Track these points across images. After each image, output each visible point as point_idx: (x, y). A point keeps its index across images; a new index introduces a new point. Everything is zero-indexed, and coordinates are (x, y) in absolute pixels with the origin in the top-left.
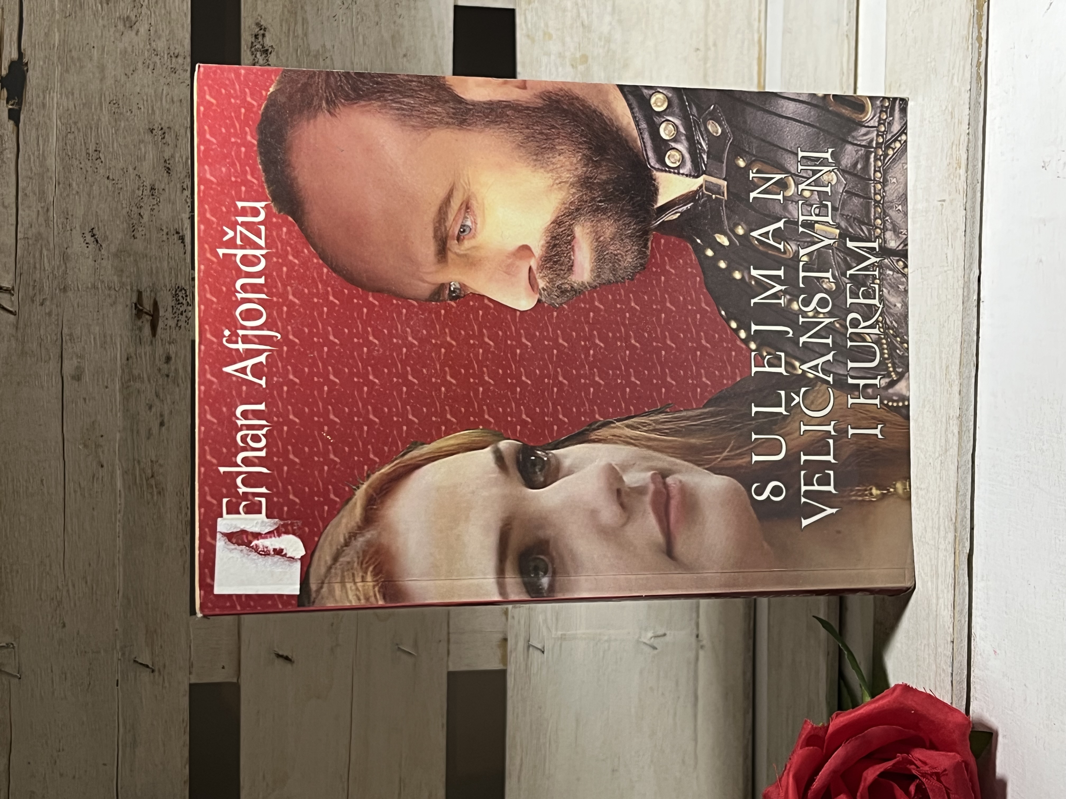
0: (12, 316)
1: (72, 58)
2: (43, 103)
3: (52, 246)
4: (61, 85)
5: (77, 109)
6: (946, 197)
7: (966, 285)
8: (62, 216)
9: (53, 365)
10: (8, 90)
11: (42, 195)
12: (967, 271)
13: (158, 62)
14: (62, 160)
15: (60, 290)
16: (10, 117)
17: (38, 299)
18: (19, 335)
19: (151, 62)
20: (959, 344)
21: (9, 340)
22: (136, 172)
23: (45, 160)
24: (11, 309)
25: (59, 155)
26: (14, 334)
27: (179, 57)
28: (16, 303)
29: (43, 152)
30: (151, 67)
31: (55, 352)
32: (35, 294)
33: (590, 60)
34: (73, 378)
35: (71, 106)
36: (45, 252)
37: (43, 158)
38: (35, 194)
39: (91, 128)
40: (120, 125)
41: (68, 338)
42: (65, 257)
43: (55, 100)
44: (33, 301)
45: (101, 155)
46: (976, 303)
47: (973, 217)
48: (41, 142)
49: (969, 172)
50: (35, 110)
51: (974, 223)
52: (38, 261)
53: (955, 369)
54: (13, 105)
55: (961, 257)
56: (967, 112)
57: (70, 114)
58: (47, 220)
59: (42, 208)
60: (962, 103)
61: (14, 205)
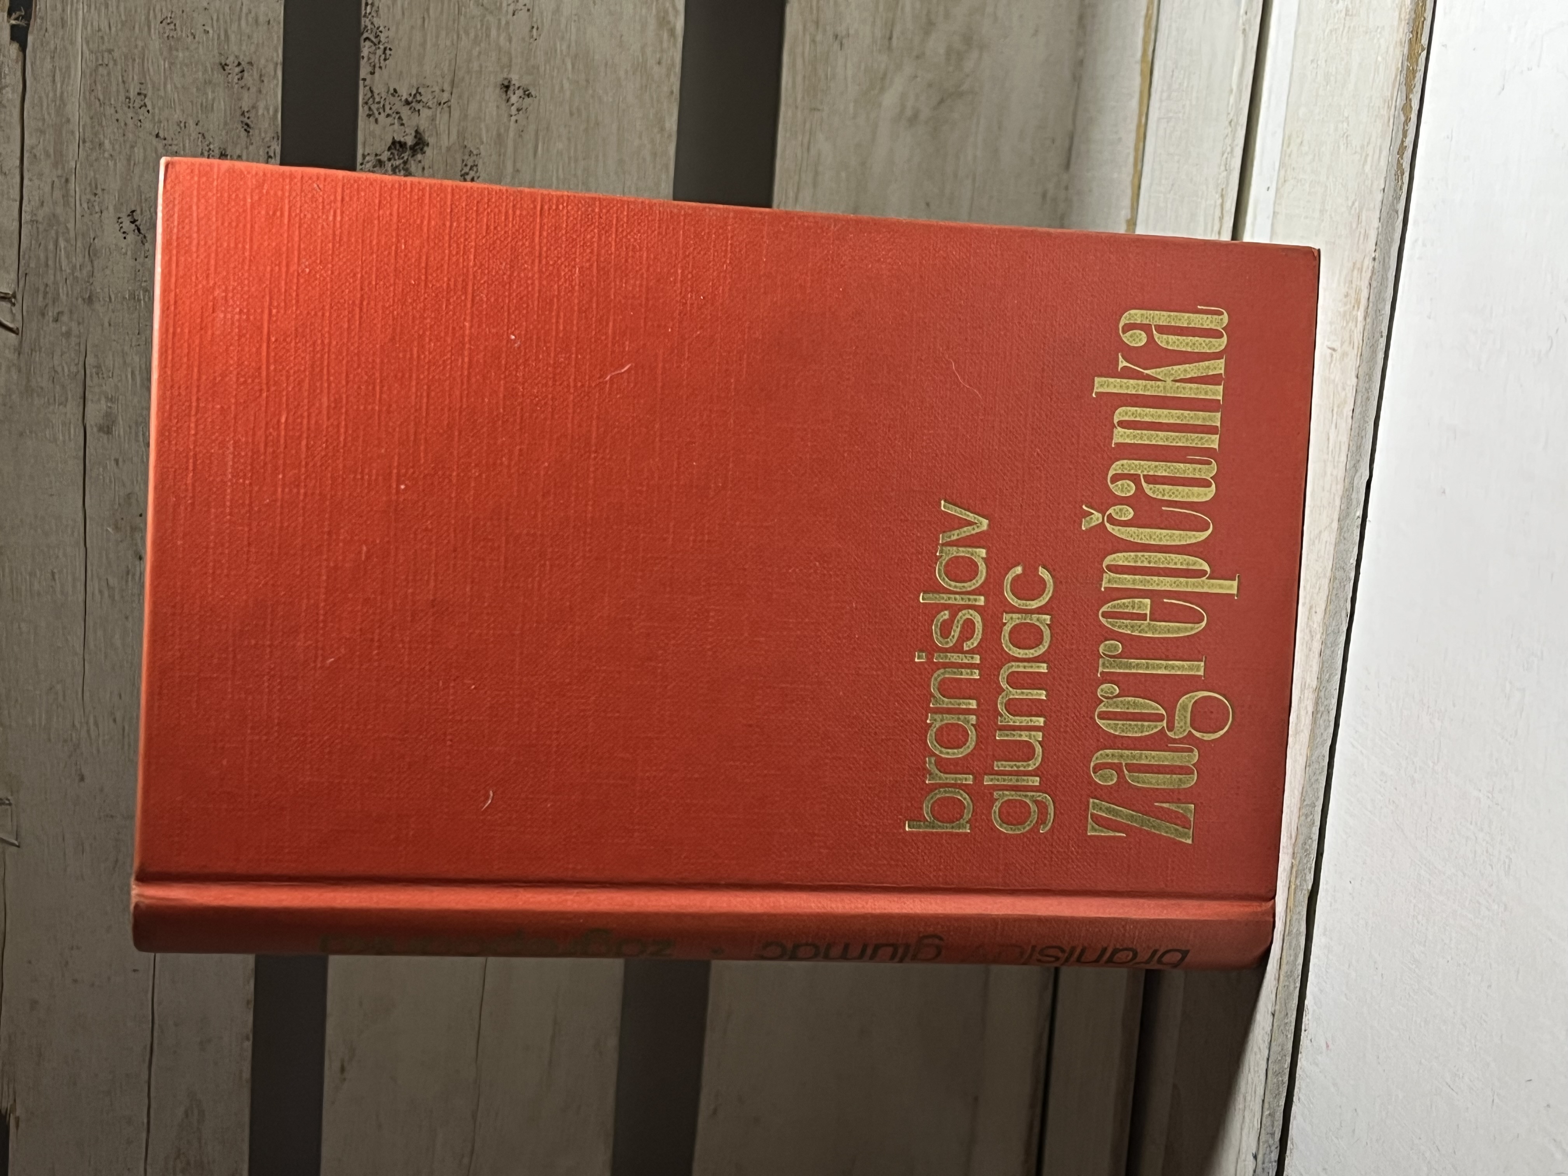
0: (13, 335)
2: (62, 19)
3: (72, 234)
5: (113, 29)
7: (1348, 494)
8: (88, 190)
9: (72, 409)
11: (59, 160)
12: (1350, 472)
14: (90, 106)
15: (84, 299)
16: (13, 38)
17: (51, 313)
18: (23, 364)
20: (1327, 581)
21: (8, 370)
22: (199, 128)
23: (65, 105)
24: (11, 326)
25: (85, 98)
26: (15, 362)
28: (19, 317)
29: (62, 93)
31: (74, 390)
32: (46, 306)
34: (101, 429)
35: (104, 25)
36: (62, 244)
37: (61, 103)
38: (48, 155)
39: (134, 60)
40: (177, 57)
41: (94, 370)
42: (92, 252)
43: (80, 14)
44: (43, 315)
45: (146, 100)
46: (1360, 520)
47: (1368, 390)
48: (58, 78)
49: (1368, 320)
50: (51, 29)
51: (1368, 399)
52: (51, 255)
54: (17, 19)
55: (1345, 448)
56: (1376, 223)
57: (102, 38)
58: (65, 196)
59: (58, 177)
60: (1372, 205)
61: (17, 171)
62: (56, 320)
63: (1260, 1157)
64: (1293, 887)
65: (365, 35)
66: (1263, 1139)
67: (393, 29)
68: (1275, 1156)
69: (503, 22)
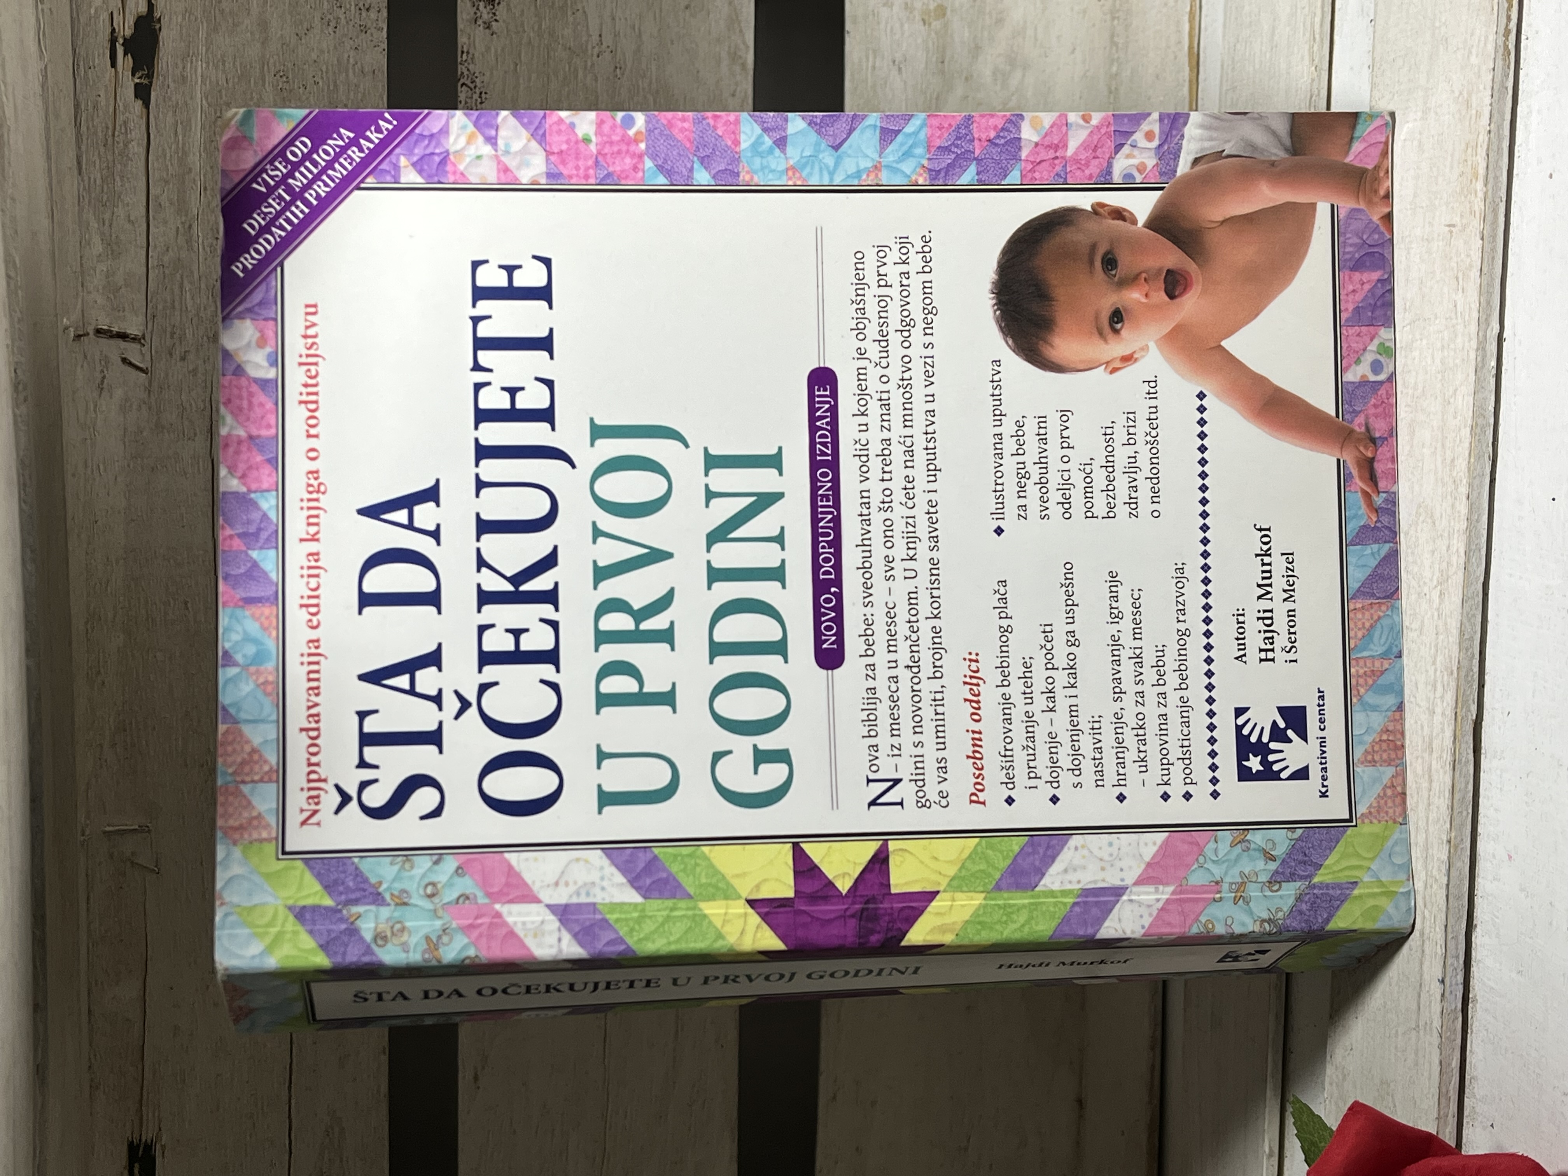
0: (142, 376)
1: (222, 12)
2: (182, 76)
3: (196, 275)
4: (207, 50)
5: (230, 85)
6: (1457, 220)
7: (1481, 347)
8: (210, 234)
9: (200, 444)
10: (133, 58)
11: (182, 207)
12: (1483, 326)
13: (342, 17)
14: (210, 156)
15: (208, 338)
16: (136, 97)
17: (178, 352)
18: (153, 403)
19: (331, 17)
20: (1468, 430)
21: (139, 408)
23: (187, 156)
24: (141, 365)
25: (205, 148)
26: (146, 400)
27: (372, 10)
28: (148, 358)
29: (184, 144)
30: (333, 24)
31: (202, 425)
32: (174, 344)
33: (949, 12)
35: (222, 82)
36: (187, 286)
37: (183, 154)
38: (172, 204)
42: (215, 293)
43: (199, 70)
44: (171, 354)
46: (1494, 372)
47: (1493, 249)
48: (180, 131)
49: (1490, 186)
50: (172, 85)
51: (1493, 258)
52: (177, 298)
53: (1462, 464)
54: (140, 78)
55: (1475, 306)
56: (1488, 100)
57: (220, 91)
58: (188, 241)
59: (182, 223)
60: (1481, 87)
61: (144, 219)
62: (183, 359)
63: (1447, 981)
64: (1459, 718)
65: (462, 81)
66: (1449, 961)
67: (488, 74)
68: (1460, 978)
69: (589, 64)
